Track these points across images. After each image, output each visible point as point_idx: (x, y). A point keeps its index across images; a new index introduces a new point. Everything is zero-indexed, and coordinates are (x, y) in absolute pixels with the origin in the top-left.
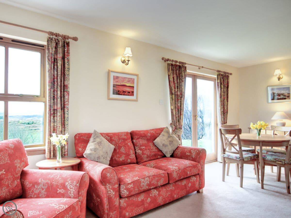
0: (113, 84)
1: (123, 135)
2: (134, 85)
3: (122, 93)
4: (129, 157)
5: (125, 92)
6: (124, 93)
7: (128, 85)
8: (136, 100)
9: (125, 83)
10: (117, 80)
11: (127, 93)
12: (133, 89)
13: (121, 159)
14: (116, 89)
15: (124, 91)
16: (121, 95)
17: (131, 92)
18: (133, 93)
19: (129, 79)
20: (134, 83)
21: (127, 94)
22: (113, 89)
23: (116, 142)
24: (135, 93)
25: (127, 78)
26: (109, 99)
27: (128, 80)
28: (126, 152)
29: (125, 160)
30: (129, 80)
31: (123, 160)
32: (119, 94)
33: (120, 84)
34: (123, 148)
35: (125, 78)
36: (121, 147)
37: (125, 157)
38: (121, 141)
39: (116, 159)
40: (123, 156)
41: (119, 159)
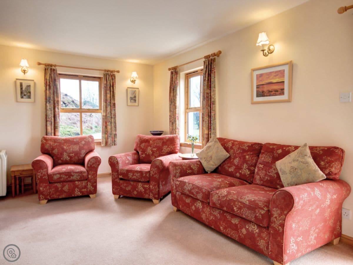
0: (256, 85)
1: (246, 145)
2: (284, 79)
3: (267, 94)
4: (239, 171)
5: (272, 91)
6: (271, 93)
7: (274, 81)
8: (289, 101)
9: (272, 79)
10: (261, 79)
11: (274, 92)
12: (284, 85)
13: (230, 170)
14: (260, 90)
15: (270, 90)
16: (267, 96)
17: (280, 90)
18: (283, 90)
19: (276, 72)
20: (284, 76)
21: (274, 94)
22: (257, 91)
23: (234, 151)
24: (286, 91)
25: (273, 72)
26: (253, 103)
27: (275, 74)
28: (238, 165)
29: (234, 172)
30: (277, 74)
31: (231, 171)
32: (263, 95)
33: (265, 82)
34: (238, 159)
35: (271, 73)
36: (237, 157)
37: (235, 169)
38: (239, 151)
39: (226, 168)
40: (233, 167)
41: (229, 169)
